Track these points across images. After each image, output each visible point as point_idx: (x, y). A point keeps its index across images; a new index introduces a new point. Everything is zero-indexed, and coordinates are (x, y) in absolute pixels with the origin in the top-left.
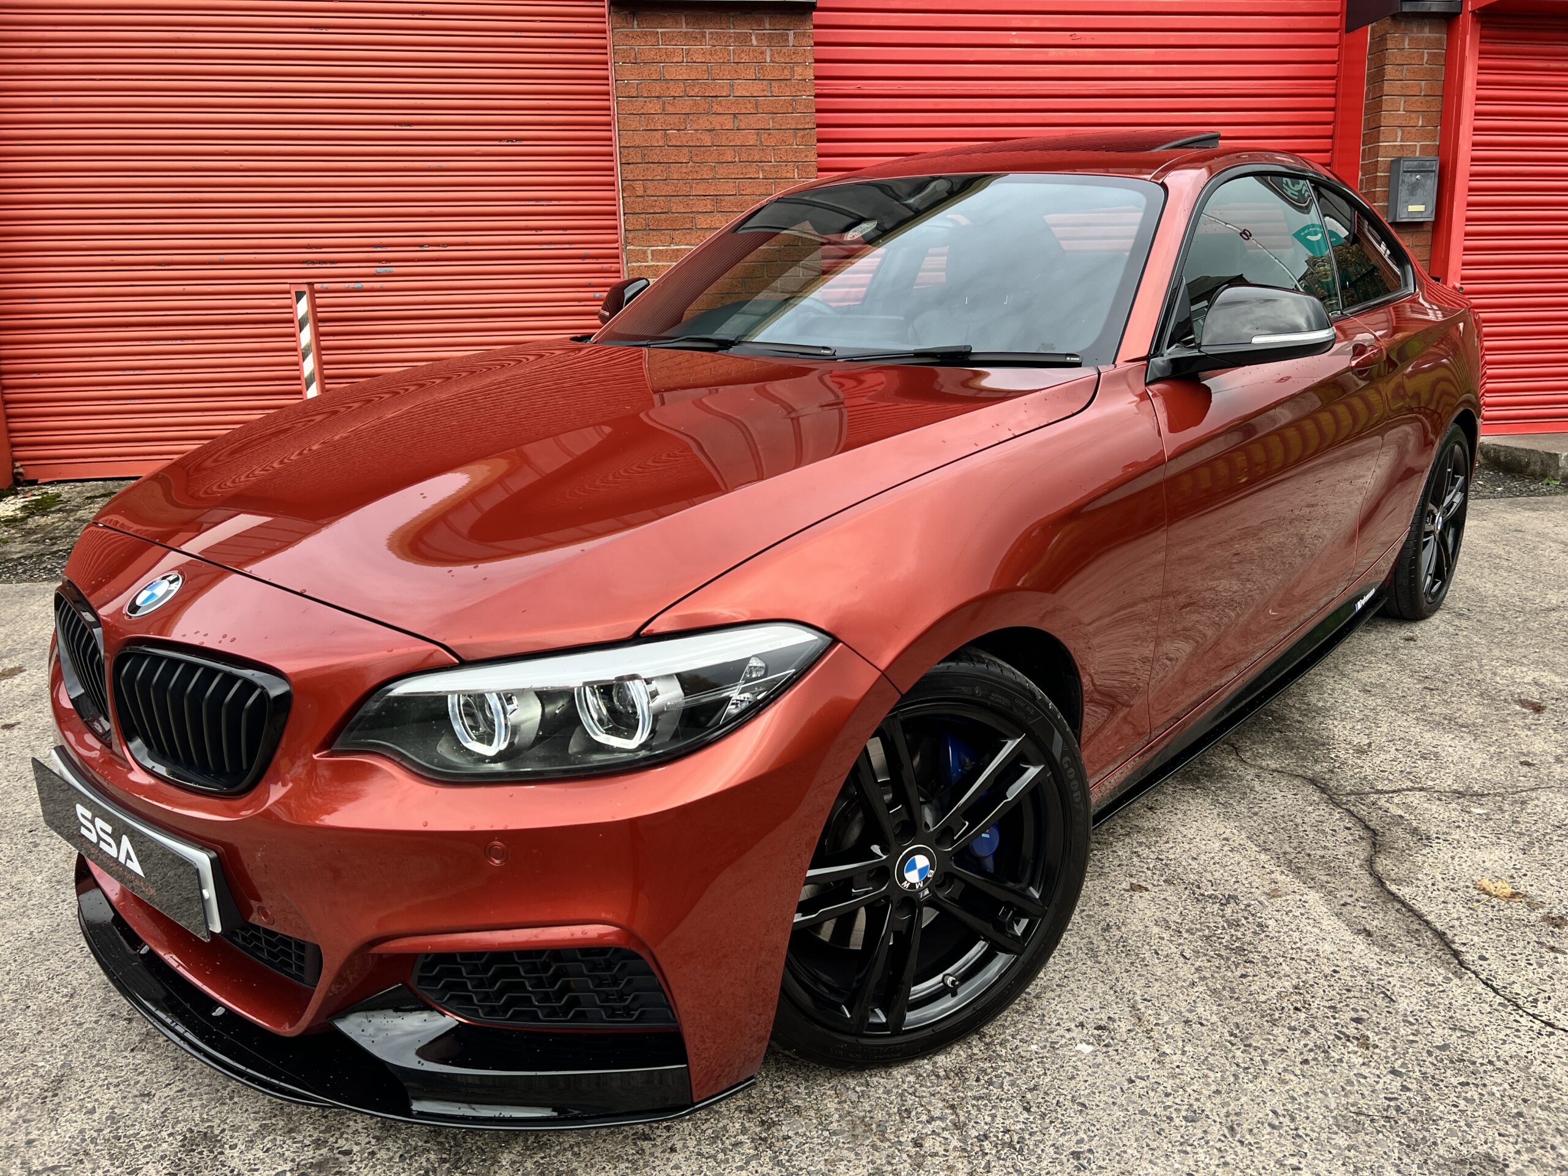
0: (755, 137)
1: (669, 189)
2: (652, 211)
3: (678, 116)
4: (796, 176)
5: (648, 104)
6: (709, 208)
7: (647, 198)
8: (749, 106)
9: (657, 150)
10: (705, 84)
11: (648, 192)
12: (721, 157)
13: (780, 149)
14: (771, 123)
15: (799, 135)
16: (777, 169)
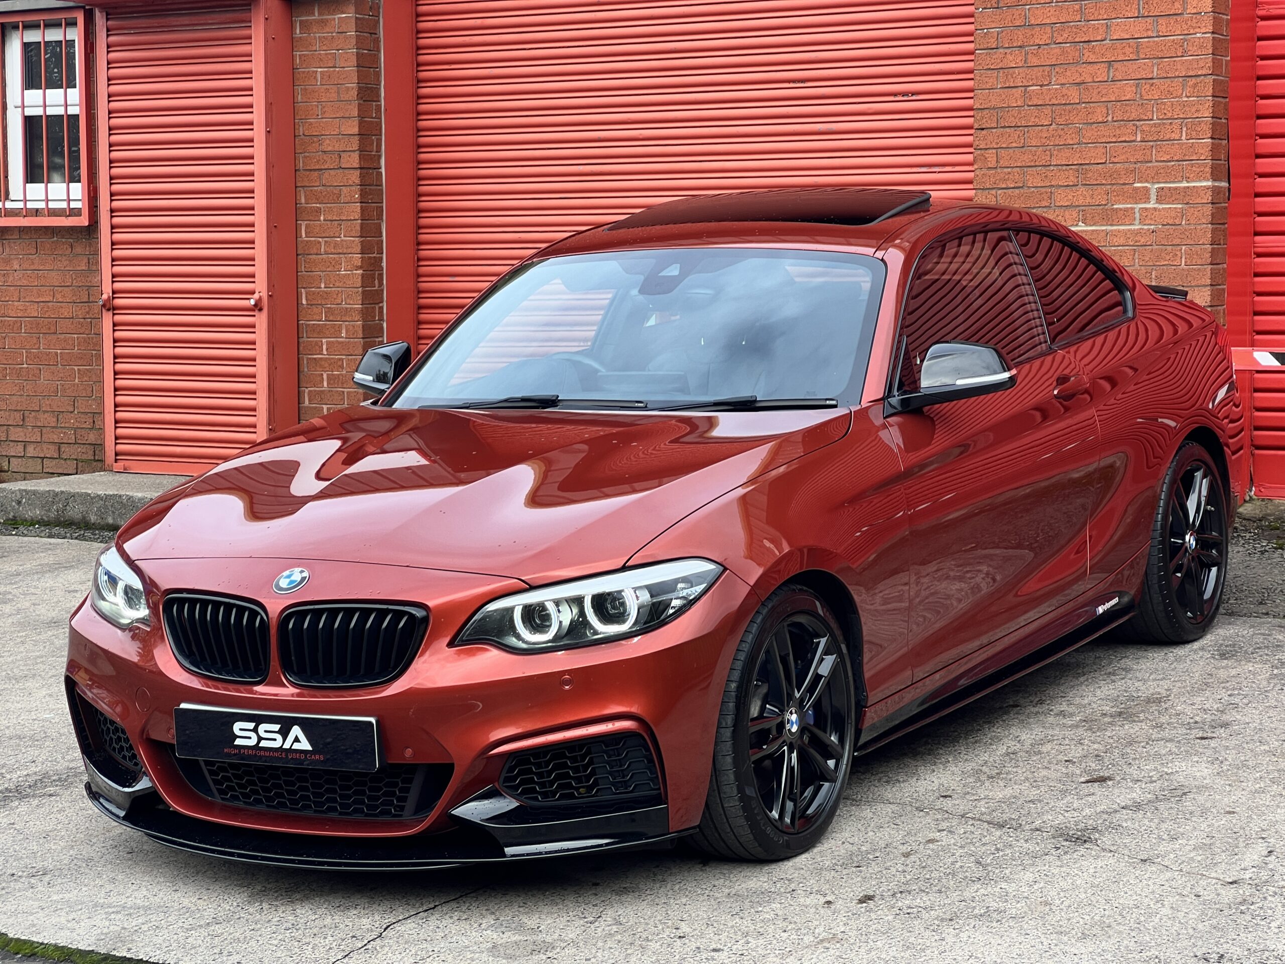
0: (1134, 88)
1: (1026, 159)
2: (1004, 186)
3: (1041, 69)
4: (1184, 137)
5: (1008, 56)
6: (1072, 180)
7: (999, 170)
8: (1128, 50)
9: (1015, 112)
10: (1076, 27)
11: (1002, 163)
12: (1090, 116)
13: (1165, 104)
14: (1155, 69)
15: (1191, 83)
16: (1158, 129)
